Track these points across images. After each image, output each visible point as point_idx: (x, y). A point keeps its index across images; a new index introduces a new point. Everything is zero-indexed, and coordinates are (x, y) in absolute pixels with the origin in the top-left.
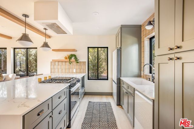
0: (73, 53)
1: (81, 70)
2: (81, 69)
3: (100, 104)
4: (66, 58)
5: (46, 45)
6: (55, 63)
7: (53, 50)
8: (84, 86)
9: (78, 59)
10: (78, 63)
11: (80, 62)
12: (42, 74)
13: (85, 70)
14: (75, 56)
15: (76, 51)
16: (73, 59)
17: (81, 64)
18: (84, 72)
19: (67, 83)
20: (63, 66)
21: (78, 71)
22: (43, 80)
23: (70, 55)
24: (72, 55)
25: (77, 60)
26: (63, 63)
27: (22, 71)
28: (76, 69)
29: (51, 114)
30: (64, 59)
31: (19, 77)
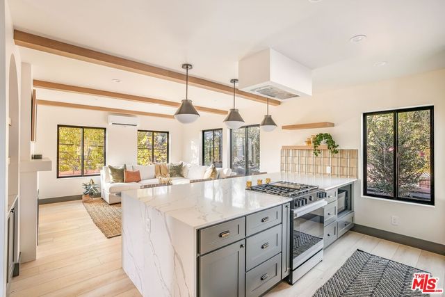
0: (324, 131)
1: (345, 169)
2: (343, 167)
3: (388, 265)
4: (309, 143)
5: (269, 121)
6: (288, 153)
7: (284, 128)
8: (351, 209)
9: (336, 144)
10: (337, 152)
11: (343, 150)
12: (266, 173)
13: (355, 169)
14: (328, 136)
15: (333, 125)
16: (323, 143)
17: (345, 156)
18: (351, 176)
19: (288, 196)
20: (304, 158)
21: (337, 170)
22: (255, 184)
23: (317, 136)
24: (321, 136)
25: (334, 147)
26: (305, 152)
27: (241, 165)
28: (333, 168)
29: (243, 242)
30: (305, 144)
31: (235, 174)
